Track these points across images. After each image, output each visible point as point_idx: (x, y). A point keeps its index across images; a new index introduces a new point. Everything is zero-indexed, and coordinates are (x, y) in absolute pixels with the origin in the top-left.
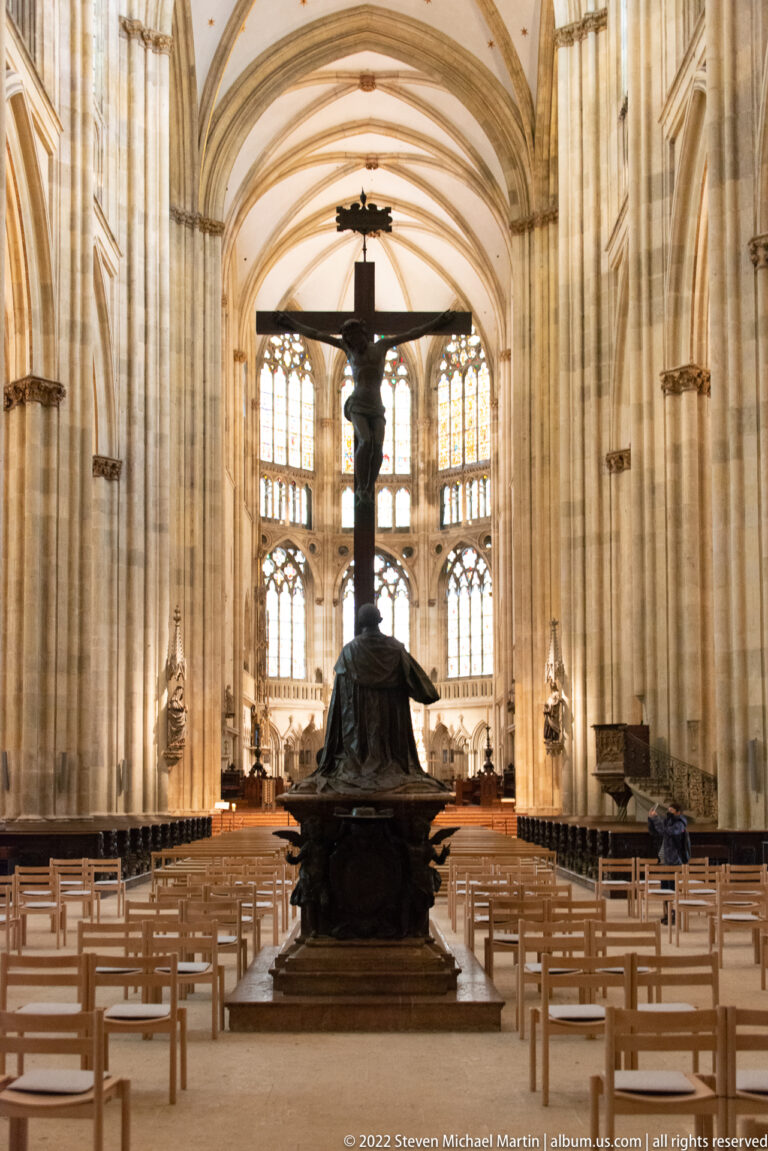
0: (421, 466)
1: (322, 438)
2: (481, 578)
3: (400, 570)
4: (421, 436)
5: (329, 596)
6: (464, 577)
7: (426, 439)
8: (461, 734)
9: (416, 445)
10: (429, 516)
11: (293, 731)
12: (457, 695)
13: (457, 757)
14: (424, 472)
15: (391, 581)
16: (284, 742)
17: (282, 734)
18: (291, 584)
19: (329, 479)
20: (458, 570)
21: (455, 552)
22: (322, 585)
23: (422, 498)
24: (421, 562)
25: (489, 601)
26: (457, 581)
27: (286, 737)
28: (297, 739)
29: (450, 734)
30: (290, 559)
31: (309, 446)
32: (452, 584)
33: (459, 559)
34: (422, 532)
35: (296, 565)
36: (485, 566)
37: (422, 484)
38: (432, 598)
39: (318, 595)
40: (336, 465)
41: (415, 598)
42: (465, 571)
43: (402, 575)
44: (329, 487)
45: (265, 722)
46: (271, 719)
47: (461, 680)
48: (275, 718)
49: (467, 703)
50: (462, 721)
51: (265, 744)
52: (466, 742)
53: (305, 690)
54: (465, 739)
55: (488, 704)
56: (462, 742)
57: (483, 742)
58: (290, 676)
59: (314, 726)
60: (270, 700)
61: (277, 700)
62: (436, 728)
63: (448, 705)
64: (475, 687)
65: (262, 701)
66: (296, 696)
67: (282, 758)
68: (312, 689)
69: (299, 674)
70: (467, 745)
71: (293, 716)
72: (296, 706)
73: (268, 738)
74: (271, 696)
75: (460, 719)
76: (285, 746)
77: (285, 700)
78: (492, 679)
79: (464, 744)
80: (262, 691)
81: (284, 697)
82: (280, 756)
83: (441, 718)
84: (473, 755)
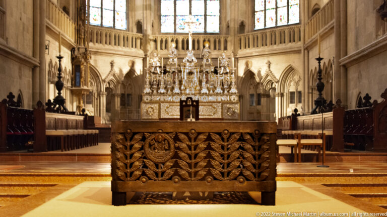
8: (269, 78)
11: (114, 75)
13: (263, 100)
16: (104, 87)
17: (103, 78)
27: (107, 80)
28: (118, 82)
29: (257, 80)
45: (85, 64)
46: (92, 62)
47: (267, 31)
48: (95, 61)
49: (275, 50)
50: (269, 67)
51: (85, 85)
52: (273, 86)
53: (126, 39)
54: (273, 83)
55: (296, 49)
56: (269, 86)
57: (289, 85)
58: (112, 26)
59: (135, 71)
60: (91, 44)
61: (98, 46)
62: (244, 74)
63: (256, 52)
64: (283, 34)
65: (82, 44)
66: (117, 43)
67: (104, 100)
68: (132, 38)
69: (121, 25)
70: (274, 89)
71: (115, 61)
72: (117, 53)
73: (89, 79)
74: (91, 41)
75: (267, 65)
76: (107, 89)
77: (107, 46)
78: (299, 26)
79: (272, 88)
80: (83, 34)
81: (106, 43)
82: (102, 98)
83: (250, 65)
84: (280, 98)
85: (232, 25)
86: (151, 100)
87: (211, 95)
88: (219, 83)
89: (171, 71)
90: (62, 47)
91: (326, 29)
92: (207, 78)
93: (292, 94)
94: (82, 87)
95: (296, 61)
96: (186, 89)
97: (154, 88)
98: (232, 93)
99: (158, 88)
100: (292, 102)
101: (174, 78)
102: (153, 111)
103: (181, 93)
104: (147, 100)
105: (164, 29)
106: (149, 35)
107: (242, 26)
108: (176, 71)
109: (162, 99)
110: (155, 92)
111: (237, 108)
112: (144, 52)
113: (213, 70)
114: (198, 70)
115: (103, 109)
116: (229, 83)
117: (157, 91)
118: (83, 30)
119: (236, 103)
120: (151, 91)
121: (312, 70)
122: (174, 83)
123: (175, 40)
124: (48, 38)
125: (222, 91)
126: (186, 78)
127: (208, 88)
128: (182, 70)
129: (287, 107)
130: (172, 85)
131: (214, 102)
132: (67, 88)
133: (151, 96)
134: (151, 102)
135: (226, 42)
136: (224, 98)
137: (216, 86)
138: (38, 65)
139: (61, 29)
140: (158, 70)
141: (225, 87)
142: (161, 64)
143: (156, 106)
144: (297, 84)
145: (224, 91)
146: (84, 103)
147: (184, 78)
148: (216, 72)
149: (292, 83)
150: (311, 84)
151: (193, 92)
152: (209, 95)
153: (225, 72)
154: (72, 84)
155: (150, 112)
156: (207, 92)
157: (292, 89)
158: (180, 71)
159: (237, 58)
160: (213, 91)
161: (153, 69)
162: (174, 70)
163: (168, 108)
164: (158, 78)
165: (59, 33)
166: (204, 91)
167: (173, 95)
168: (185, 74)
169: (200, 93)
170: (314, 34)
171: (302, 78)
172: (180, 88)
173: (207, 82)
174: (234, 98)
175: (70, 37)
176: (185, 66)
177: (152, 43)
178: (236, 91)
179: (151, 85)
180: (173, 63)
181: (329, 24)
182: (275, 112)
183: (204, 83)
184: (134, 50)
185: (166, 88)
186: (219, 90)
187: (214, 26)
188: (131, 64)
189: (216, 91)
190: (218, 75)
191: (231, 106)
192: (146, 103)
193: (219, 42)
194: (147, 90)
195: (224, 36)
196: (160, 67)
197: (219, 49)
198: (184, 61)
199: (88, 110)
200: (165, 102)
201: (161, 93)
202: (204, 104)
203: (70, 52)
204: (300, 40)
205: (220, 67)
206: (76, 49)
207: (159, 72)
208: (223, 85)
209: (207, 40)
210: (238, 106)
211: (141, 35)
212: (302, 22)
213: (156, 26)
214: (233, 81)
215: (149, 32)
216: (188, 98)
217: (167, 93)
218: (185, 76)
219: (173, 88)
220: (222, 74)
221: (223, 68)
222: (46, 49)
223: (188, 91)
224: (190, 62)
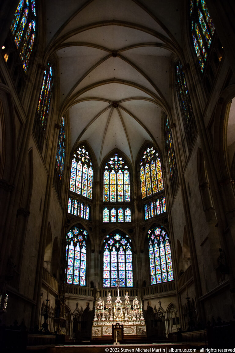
0: (135, 197)
1: (96, 188)
2: (164, 238)
3: (127, 240)
4: (134, 187)
5: (97, 249)
6: (156, 240)
7: (136, 188)
8: (161, 310)
9: (132, 191)
10: (139, 216)
11: (78, 311)
12: (157, 292)
13: (159, 323)
14: (136, 200)
15: (124, 244)
16: (72, 317)
17: (72, 312)
18: (81, 244)
19: (98, 202)
20: (153, 237)
21: (151, 230)
22: (94, 244)
23: (136, 210)
24: (137, 235)
25: (168, 247)
26: (153, 241)
27: (74, 314)
28: (80, 315)
30: (81, 233)
31: (90, 190)
32: (150, 243)
33: (153, 232)
34: (137, 222)
35: (83, 236)
36: (165, 233)
37: (135, 204)
38: (142, 249)
39: (93, 249)
40: (101, 198)
41: (135, 250)
42: (156, 237)
43: (128, 242)
44: (98, 205)
45: (63, 304)
46: (66, 303)
47: (158, 285)
48: (68, 303)
49: (163, 295)
50: (160, 304)
51: (62, 317)
52: (163, 315)
53: (85, 291)
54: (163, 313)
55: (174, 294)
56: (161, 315)
57: (172, 314)
58: (78, 284)
59: (89, 308)
60: (66, 294)
61: (70, 294)
62: (147, 309)
63: (153, 297)
64: (166, 287)
65: (62, 294)
66: (80, 293)
67: (72, 325)
68: (88, 291)
69: (83, 283)
70: (164, 317)
71: (79, 303)
72: (80, 298)
73: (64, 313)
74: (67, 292)
75: (159, 304)
76: (74, 318)
77: (75, 295)
78: (174, 282)
79: (162, 316)
80: (62, 288)
81: (74, 293)
82: (71, 324)
83: (150, 304)
84: (167, 322)
85: (139, 283)
86: (97, 325)
87: (130, 322)
88: (134, 314)
89: (108, 308)
90: (49, 294)
91: (189, 282)
92: (128, 312)
93: (174, 319)
94: (60, 318)
95: (174, 301)
96: (116, 318)
97: (99, 318)
98: (142, 320)
99: (101, 318)
100: (174, 324)
101: (110, 312)
102: (98, 331)
103: (114, 320)
104: (95, 325)
105: (104, 285)
106: (97, 289)
107: (145, 283)
108: (111, 308)
109: (103, 324)
110: (100, 320)
111: (144, 328)
112: (94, 298)
113: (131, 307)
114: (123, 307)
115: (71, 330)
116: (140, 314)
117: (101, 320)
118: (63, 286)
119: (144, 326)
120: (97, 320)
121: (183, 305)
122: (110, 315)
123: (110, 291)
124: (43, 289)
125: (136, 319)
126: (116, 312)
127: (128, 317)
128: (114, 307)
129: (172, 327)
130: (109, 316)
131: (132, 325)
132: (52, 318)
133: (97, 322)
134: (98, 326)
135: (137, 292)
136: (137, 323)
137: (133, 316)
138: (36, 304)
139: (51, 285)
140: (102, 308)
141: (138, 316)
142: (103, 304)
143: (100, 328)
144: (176, 313)
145: (137, 319)
146: (61, 327)
147: (115, 312)
148: (132, 308)
149: (173, 313)
150: (183, 313)
151: (120, 320)
152: (129, 321)
153: (137, 308)
154: (55, 316)
155: (97, 332)
156: (128, 320)
157: (174, 316)
158: (113, 308)
159: (143, 300)
160: (131, 319)
161: (99, 307)
162: (110, 307)
163: (106, 329)
164: (101, 312)
165: (48, 286)
166: (126, 319)
167: (109, 322)
168: (116, 309)
169: (124, 320)
170: (182, 285)
171: (178, 310)
172: (113, 318)
173: (128, 314)
174: (143, 323)
175: (55, 289)
176: (116, 305)
177: (98, 293)
178: (144, 319)
179: (98, 316)
180: (109, 304)
181: (190, 279)
182: (165, 330)
183: (126, 315)
184: (89, 297)
185: (105, 318)
186: (134, 318)
187: (130, 283)
188: (87, 305)
189: (133, 319)
190: (134, 310)
191: (141, 328)
192: (95, 327)
193: (133, 292)
194: (96, 319)
195: (136, 288)
196: (102, 306)
197: (134, 296)
198: (115, 302)
199: (63, 331)
200: (105, 326)
201: (103, 321)
202: (126, 326)
203: (55, 298)
204: (175, 289)
205: (134, 305)
206: (58, 296)
207: (102, 309)
208: (136, 316)
209: (127, 291)
210: (145, 327)
211: (93, 289)
212: (175, 280)
213: (101, 284)
214: (142, 313)
215: (97, 287)
216: (117, 324)
217: (106, 321)
218: (116, 311)
219: (109, 318)
220: (136, 309)
221: (136, 306)
222: (41, 295)
223: (117, 319)
224: (119, 303)
